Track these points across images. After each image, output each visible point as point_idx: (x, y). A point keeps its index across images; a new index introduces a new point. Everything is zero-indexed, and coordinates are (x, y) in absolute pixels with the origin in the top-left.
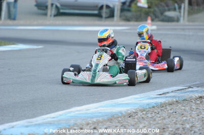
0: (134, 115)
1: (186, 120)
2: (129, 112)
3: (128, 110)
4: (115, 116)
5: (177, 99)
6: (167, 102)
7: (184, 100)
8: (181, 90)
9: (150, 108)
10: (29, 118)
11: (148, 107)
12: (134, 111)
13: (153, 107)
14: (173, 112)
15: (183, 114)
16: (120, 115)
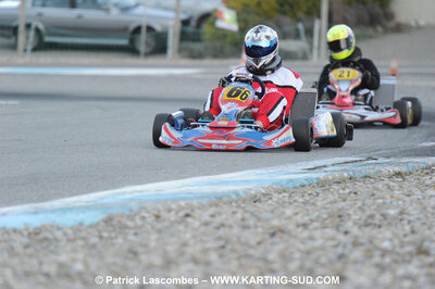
0: (263, 199)
1: (384, 203)
2: (253, 192)
3: (251, 189)
4: (225, 199)
5: (351, 173)
6: (330, 177)
7: (365, 177)
8: (352, 162)
9: (295, 187)
10: (34, 202)
11: (291, 186)
12: (263, 191)
13: (303, 186)
14: (350, 193)
15: (373, 195)
16: (234, 197)
